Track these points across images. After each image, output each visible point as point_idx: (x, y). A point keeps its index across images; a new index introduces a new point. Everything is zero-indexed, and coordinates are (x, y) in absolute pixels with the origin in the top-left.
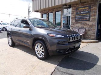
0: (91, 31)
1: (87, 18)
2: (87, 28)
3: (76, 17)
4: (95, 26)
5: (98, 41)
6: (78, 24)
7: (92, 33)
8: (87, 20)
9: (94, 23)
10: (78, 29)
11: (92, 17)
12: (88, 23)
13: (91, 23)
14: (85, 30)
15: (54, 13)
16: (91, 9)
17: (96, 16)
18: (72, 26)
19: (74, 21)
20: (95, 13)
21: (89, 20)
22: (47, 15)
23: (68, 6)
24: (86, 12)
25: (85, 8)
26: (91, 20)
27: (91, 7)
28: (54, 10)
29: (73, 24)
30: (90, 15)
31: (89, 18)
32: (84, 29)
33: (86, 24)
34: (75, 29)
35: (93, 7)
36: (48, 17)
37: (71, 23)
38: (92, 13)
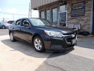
0: (86, 27)
1: (82, 14)
2: (82, 23)
3: (71, 13)
4: (90, 21)
5: (93, 36)
6: (73, 20)
7: (87, 28)
8: (82, 16)
9: (89, 18)
10: (74, 25)
11: (87, 12)
12: (83, 18)
13: (86, 18)
14: (81, 25)
15: (51, 10)
16: (86, 4)
17: (91, 11)
18: (68, 22)
19: (70, 17)
20: (90, 8)
21: (84, 15)
22: (44, 12)
23: (63, 3)
24: (81, 7)
25: (80, 4)
26: (86, 15)
27: (86, 2)
28: (51, 7)
29: (69, 20)
30: (85, 10)
31: (84, 13)
32: (79, 25)
33: (81, 19)
34: (71, 25)
35: (87, 2)
36: (45, 14)
37: (66, 19)
38: (87, 8)
